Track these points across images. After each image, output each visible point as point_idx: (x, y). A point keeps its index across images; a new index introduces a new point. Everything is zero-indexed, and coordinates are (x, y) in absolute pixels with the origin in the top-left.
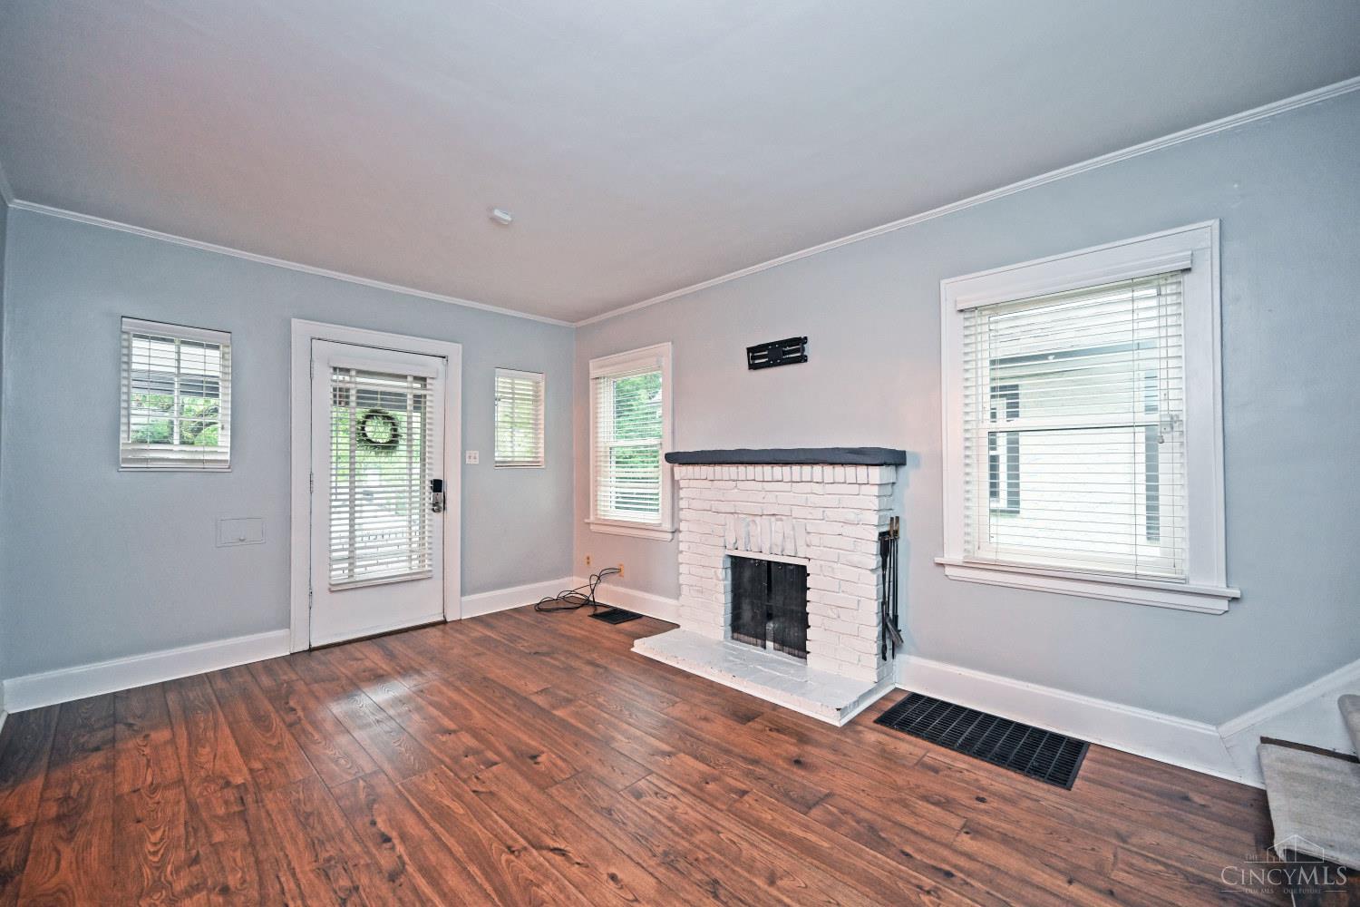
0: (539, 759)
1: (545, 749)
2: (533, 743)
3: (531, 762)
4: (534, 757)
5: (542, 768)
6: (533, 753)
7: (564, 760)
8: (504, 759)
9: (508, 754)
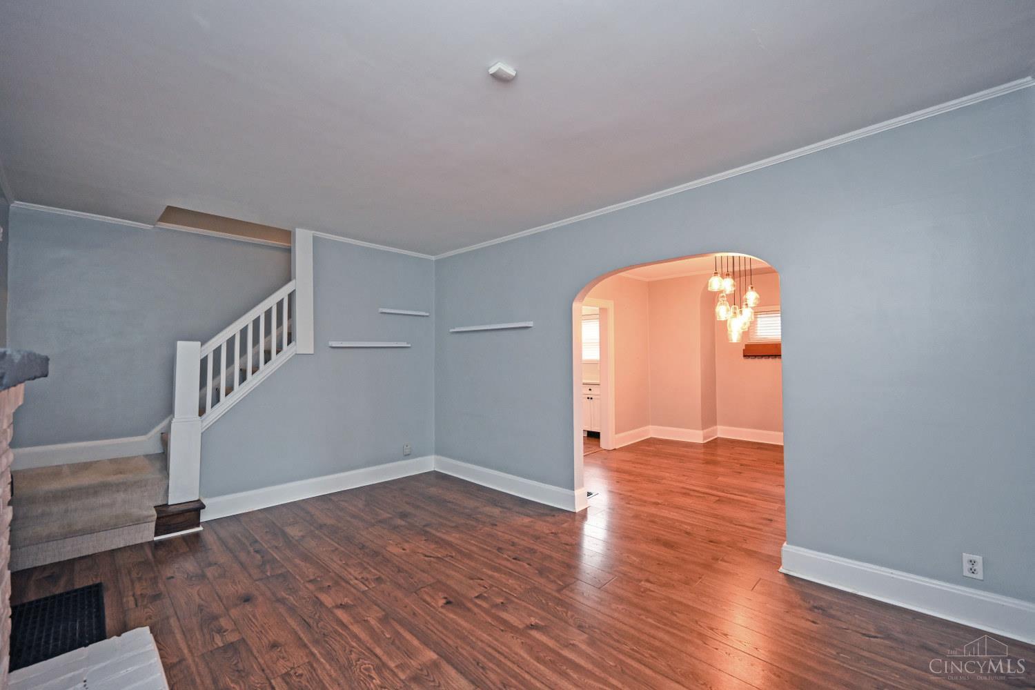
0: (444, 601)
1: (440, 610)
2: (452, 616)
3: (451, 599)
4: (448, 603)
5: (441, 595)
6: (449, 606)
7: (425, 601)
8: (471, 601)
9: (470, 605)
